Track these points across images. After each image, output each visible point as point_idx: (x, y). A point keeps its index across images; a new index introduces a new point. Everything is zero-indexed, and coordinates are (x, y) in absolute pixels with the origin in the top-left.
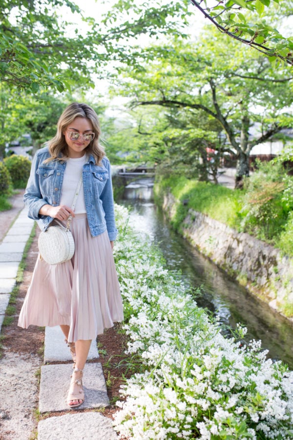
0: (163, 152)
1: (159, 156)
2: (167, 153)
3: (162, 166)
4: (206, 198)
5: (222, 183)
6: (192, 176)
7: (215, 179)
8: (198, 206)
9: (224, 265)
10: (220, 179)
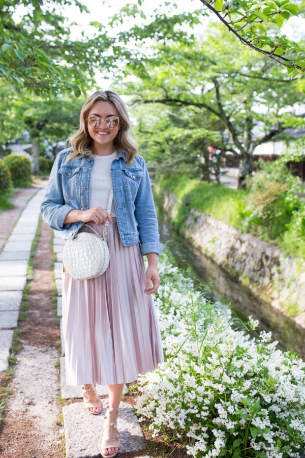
0: (163, 151)
1: (161, 155)
2: (168, 152)
3: (163, 165)
4: (208, 199)
5: (224, 183)
6: (194, 176)
7: (218, 179)
8: (201, 206)
9: (227, 266)
10: (223, 179)
